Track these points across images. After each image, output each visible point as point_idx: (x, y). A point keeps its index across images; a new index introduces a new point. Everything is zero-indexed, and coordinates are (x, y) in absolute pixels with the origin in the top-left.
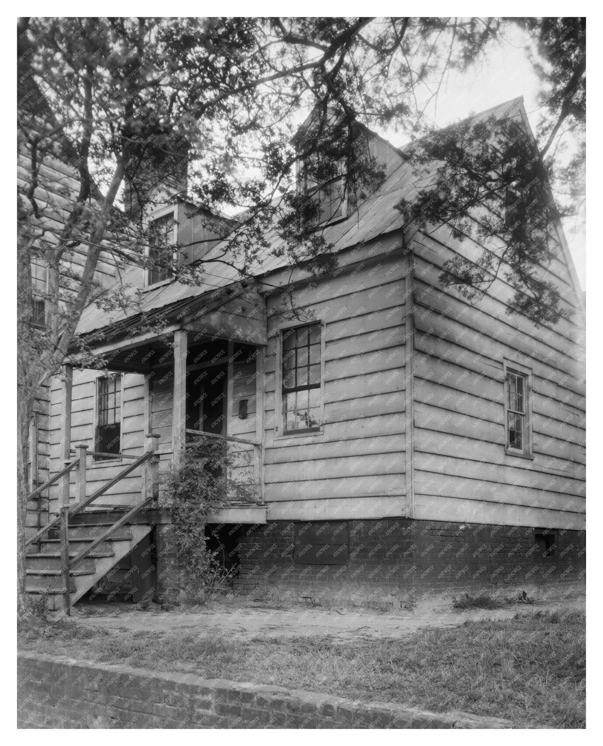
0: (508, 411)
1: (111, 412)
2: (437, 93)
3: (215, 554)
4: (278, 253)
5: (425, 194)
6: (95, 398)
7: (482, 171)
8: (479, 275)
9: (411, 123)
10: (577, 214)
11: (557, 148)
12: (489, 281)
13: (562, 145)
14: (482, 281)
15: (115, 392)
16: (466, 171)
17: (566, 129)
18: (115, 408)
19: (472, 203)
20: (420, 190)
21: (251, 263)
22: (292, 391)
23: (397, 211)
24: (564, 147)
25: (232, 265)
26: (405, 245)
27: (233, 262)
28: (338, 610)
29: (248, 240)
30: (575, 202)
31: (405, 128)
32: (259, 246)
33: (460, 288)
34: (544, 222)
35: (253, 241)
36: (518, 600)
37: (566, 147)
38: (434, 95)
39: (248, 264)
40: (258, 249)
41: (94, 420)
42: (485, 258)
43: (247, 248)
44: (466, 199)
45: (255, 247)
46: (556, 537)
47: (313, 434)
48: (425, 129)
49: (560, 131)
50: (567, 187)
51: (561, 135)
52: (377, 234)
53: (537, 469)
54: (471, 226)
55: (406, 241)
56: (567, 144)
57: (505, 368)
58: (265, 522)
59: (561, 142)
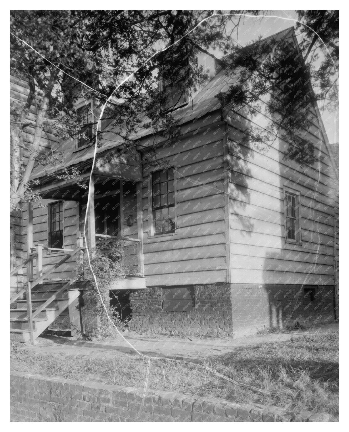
0: (287, 217)
1: (57, 224)
2: (238, 25)
3: (115, 308)
4: (147, 126)
5: (234, 88)
6: (48, 216)
7: (267, 72)
8: (266, 137)
9: (224, 44)
10: (324, 99)
11: (312, 58)
12: (272, 140)
13: (315, 56)
14: (268, 140)
15: (59, 212)
16: (258, 73)
17: (318, 46)
18: (59, 221)
19: (261, 93)
20: (230, 85)
21: (130, 133)
22: (158, 209)
23: (217, 99)
24: (316, 57)
25: (119, 134)
26: (222, 119)
27: (120, 132)
28: (189, 338)
29: (128, 119)
30: (323, 91)
31: (220, 47)
32: (135, 122)
33: (255, 144)
34: (305, 104)
35: (131, 119)
36: (295, 327)
37: (318, 58)
38: (236, 26)
39: (129, 133)
40: (134, 124)
41: (48, 229)
42: (269, 126)
43: (128, 124)
44: (258, 90)
45: (133, 123)
46: (316, 290)
47: (171, 234)
48: (233, 47)
49: (314, 47)
50: (319, 82)
51: (315, 50)
52: (206, 112)
53: (304, 251)
54: (261, 107)
55: (223, 117)
56: (318, 55)
57: (284, 192)
58: (145, 288)
59: (315, 54)
